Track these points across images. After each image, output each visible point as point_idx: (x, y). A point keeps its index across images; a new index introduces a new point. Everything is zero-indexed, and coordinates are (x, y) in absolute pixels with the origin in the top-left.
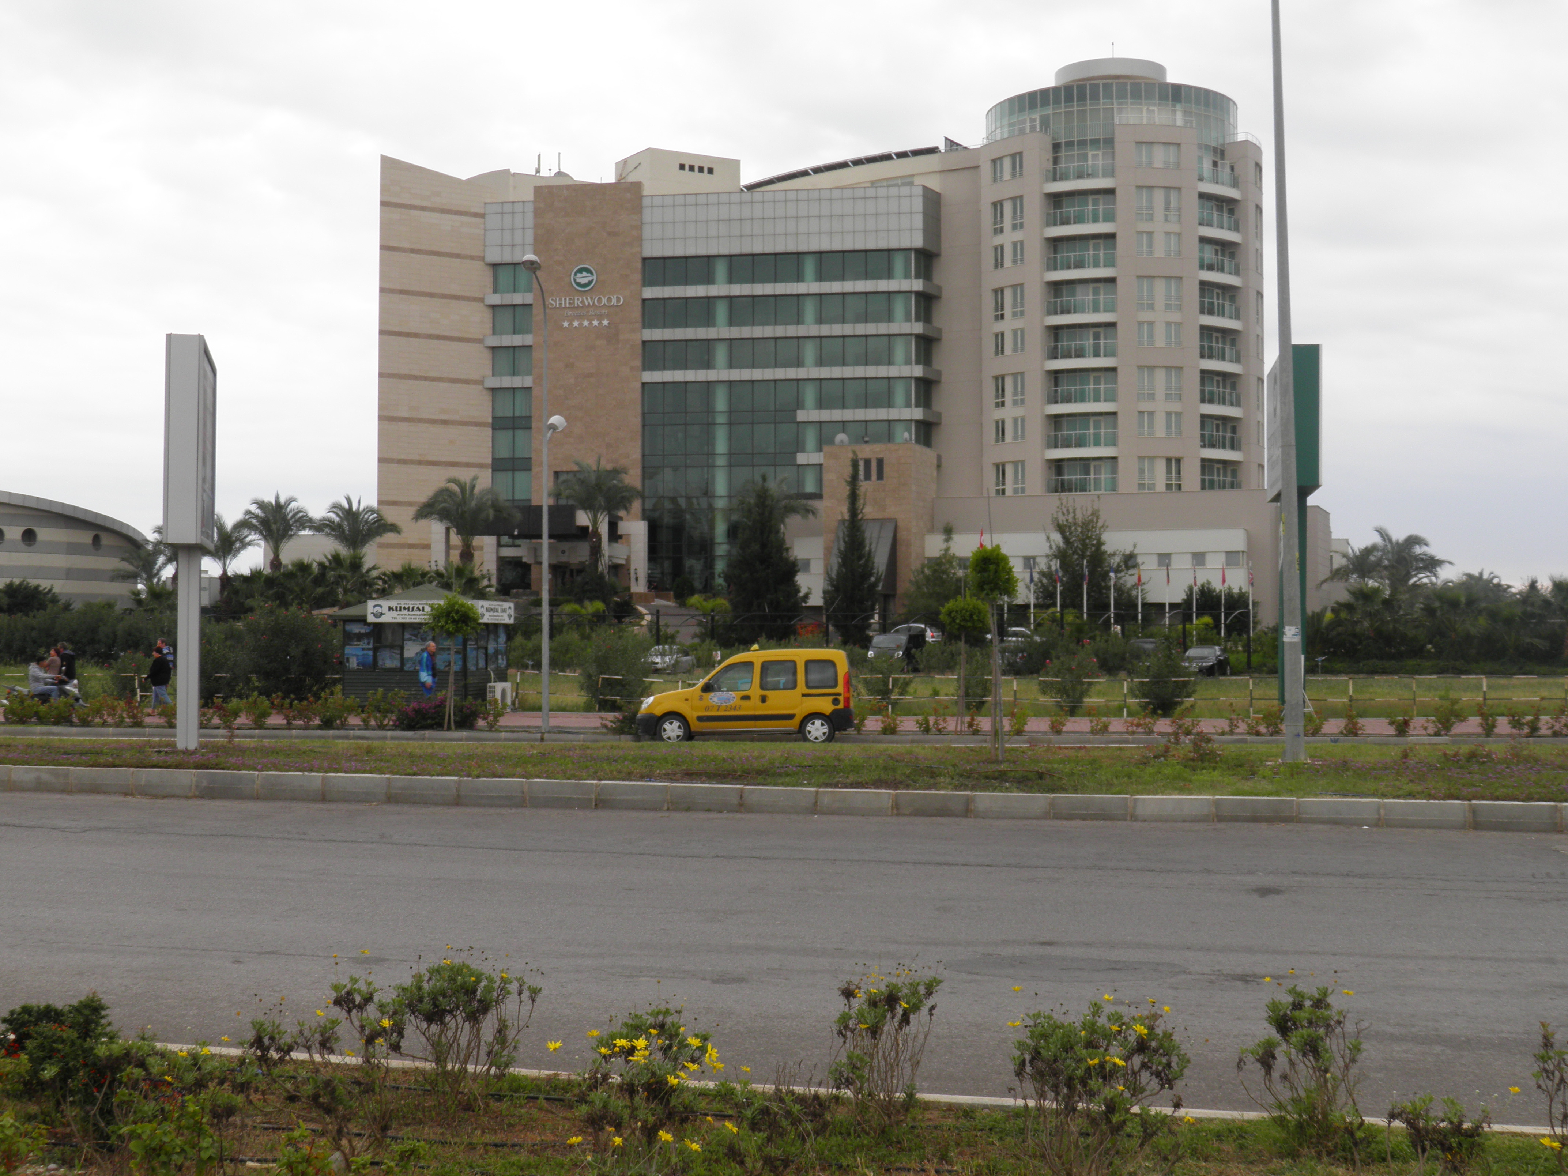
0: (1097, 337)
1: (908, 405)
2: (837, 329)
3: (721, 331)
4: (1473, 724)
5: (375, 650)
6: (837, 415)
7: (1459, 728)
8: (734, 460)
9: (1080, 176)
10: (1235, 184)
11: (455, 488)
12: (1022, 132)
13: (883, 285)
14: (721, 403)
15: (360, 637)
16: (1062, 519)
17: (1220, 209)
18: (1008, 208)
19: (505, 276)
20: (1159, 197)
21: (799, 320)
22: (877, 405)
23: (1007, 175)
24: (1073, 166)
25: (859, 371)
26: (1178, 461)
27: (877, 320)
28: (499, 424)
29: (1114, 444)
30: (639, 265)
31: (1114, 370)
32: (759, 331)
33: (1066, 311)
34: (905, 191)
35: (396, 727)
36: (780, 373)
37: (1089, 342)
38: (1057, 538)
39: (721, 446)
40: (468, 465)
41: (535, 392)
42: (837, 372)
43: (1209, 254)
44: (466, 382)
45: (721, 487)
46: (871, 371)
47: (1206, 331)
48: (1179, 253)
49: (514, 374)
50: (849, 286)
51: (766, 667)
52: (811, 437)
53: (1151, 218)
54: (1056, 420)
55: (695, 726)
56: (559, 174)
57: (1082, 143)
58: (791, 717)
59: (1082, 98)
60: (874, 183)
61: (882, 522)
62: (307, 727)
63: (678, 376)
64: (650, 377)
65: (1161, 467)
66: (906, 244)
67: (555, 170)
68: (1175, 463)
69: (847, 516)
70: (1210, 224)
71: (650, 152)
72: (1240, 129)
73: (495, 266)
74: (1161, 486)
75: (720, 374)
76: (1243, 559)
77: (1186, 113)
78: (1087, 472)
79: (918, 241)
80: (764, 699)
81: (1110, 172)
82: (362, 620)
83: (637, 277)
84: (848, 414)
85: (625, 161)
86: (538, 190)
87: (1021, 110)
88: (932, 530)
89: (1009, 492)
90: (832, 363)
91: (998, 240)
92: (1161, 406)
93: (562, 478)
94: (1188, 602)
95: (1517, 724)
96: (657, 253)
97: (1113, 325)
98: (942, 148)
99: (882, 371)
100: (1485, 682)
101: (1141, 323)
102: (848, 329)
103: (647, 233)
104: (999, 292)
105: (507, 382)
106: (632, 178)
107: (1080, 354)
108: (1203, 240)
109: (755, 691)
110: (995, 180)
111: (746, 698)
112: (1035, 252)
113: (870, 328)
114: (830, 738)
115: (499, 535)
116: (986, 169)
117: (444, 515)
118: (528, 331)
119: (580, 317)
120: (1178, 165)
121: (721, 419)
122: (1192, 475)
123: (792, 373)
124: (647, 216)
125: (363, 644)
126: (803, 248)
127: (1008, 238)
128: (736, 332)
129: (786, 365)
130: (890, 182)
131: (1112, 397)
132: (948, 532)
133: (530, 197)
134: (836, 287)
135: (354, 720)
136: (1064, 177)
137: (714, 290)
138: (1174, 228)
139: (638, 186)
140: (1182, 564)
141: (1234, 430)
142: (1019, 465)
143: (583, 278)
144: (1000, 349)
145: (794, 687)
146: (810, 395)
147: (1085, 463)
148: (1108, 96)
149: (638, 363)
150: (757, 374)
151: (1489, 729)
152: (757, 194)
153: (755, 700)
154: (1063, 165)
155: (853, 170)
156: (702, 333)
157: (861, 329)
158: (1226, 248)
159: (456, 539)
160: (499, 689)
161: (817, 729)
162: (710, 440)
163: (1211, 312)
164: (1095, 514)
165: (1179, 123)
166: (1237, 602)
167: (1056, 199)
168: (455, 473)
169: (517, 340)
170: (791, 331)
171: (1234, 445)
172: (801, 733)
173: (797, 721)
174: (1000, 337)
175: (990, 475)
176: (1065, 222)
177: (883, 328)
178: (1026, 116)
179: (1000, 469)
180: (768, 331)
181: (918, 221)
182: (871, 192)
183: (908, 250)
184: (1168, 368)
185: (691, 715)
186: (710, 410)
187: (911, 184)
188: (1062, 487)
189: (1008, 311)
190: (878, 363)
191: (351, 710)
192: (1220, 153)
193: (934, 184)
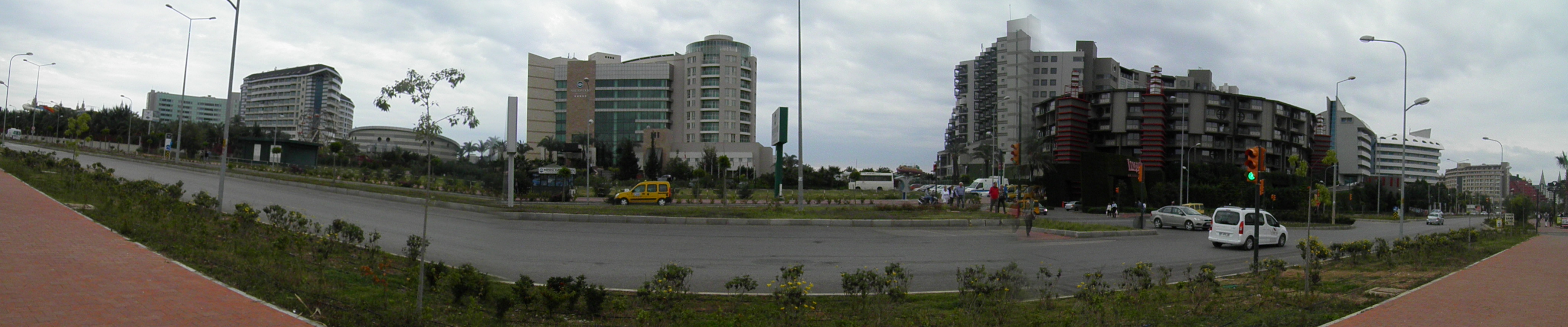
0: (714, 103)
1: (664, 119)
2: (646, 99)
3: (616, 99)
4: (826, 202)
5: (541, 181)
6: (645, 121)
7: (822, 202)
8: (619, 132)
9: (711, 63)
10: (750, 67)
11: (547, 138)
12: (696, 51)
13: (658, 88)
14: (615, 117)
15: (537, 177)
16: (706, 149)
17: (746, 73)
18: (692, 70)
19: (560, 84)
20: (731, 69)
21: (636, 96)
22: (656, 119)
23: (692, 62)
24: (709, 60)
25: (652, 110)
26: (734, 135)
27: (656, 97)
28: (558, 122)
29: (718, 130)
30: (595, 81)
31: (718, 111)
32: (625, 99)
33: (706, 96)
34: (665, 64)
35: (549, 201)
36: (631, 110)
37: (712, 105)
38: (704, 153)
39: (615, 129)
40: (550, 133)
41: (567, 114)
42: (646, 110)
43: (743, 83)
44: (549, 111)
45: (615, 139)
46: (655, 110)
47: (742, 103)
48: (736, 83)
49: (562, 109)
50: (649, 88)
51: (649, 186)
52: (639, 127)
53: (729, 74)
54: (703, 124)
55: (630, 201)
56: (574, 58)
57: (711, 55)
58: (655, 199)
59: (712, 44)
60: (656, 63)
61: (659, 149)
62: (526, 201)
63: (605, 110)
64: (597, 110)
65: (730, 136)
66: (665, 78)
67: (573, 57)
68: (733, 135)
69: (651, 147)
70: (743, 76)
71: (598, 53)
72: (751, 53)
73: (557, 81)
74: (730, 141)
75: (615, 110)
76: (751, 160)
77: (738, 49)
78: (711, 137)
79: (668, 78)
80: (648, 194)
81: (718, 62)
82: (537, 173)
83: (594, 85)
84: (648, 121)
85: (591, 55)
86: (569, 62)
87: (696, 46)
88: (671, 151)
89: (690, 141)
90: (645, 108)
91: (689, 78)
92: (730, 121)
93: (574, 137)
94: (738, 171)
95: (836, 201)
96: (600, 78)
97: (718, 100)
98: (675, 54)
99: (658, 110)
100: (825, 191)
101: (725, 100)
102: (649, 99)
103: (597, 74)
104: (689, 91)
105: (560, 111)
106: (593, 59)
107: (710, 107)
108: (742, 80)
109: (646, 192)
110: (688, 62)
111: (644, 194)
112: (699, 81)
113: (655, 99)
114: (665, 204)
115: (558, 151)
116: (686, 61)
117: (545, 145)
118: (565, 98)
119: (579, 95)
120: (736, 61)
121: (615, 121)
122: (738, 138)
123: (634, 110)
124: (597, 69)
125: (537, 179)
126: (638, 78)
127: (691, 77)
128: (619, 99)
129: (633, 108)
130: (660, 62)
131: (717, 118)
132: (678, 151)
133: (567, 64)
134: (646, 88)
135: (538, 199)
136: (706, 63)
137: (614, 88)
138: (735, 76)
139: (594, 62)
140: (736, 161)
141: (748, 128)
142: (693, 135)
143: (580, 85)
144: (689, 105)
145: (656, 191)
146: (639, 115)
147: (710, 135)
148: (718, 44)
149: (594, 106)
150: (625, 110)
151: (829, 202)
152: (626, 64)
153: (646, 194)
154: (706, 60)
155: (651, 59)
156: (611, 99)
157: (652, 99)
158: (747, 82)
159: (547, 152)
160: (572, 191)
161: (662, 202)
162: (612, 127)
163: (743, 98)
164: (714, 148)
165: (736, 51)
166: (751, 171)
167: (704, 68)
168: (547, 134)
169: (563, 100)
170: (634, 99)
171: (748, 131)
172: (658, 203)
173: (657, 200)
174: (689, 102)
175: (686, 137)
176: (707, 74)
177: (658, 99)
178: (697, 47)
179: (688, 136)
180: (628, 99)
181: (668, 72)
182: (656, 64)
183: (665, 80)
184: (732, 112)
185: (629, 198)
186: (613, 119)
187: (666, 63)
188: (705, 141)
189: (691, 95)
190: (657, 108)
191: (538, 197)
192: (746, 59)
193: (672, 63)
